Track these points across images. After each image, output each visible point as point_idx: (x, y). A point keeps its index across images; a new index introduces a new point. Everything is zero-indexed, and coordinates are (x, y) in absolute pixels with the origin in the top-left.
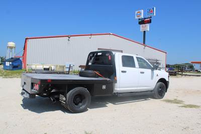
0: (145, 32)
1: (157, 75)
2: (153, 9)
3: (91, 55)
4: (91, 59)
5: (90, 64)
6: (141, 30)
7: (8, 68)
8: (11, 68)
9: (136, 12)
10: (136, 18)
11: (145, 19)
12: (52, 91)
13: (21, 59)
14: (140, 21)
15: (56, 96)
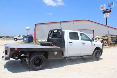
0: (107, 18)
1: (95, 45)
2: (113, 3)
3: (51, 32)
4: (50, 34)
5: (50, 38)
6: (104, 17)
7: (26, 41)
8: (27, 41)
9: (101, 6)
10: (101, 9)
11: (107, 10)
12: (22, 56)
13: (33, 36)
14: (103, 11)
15: (24, 59)
